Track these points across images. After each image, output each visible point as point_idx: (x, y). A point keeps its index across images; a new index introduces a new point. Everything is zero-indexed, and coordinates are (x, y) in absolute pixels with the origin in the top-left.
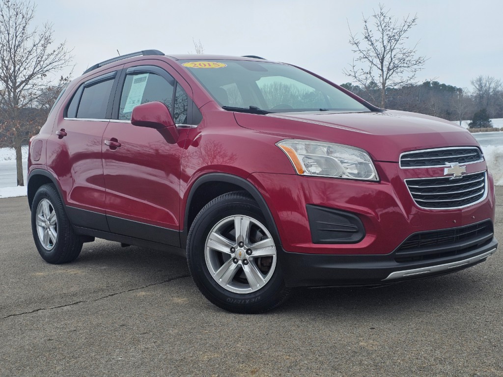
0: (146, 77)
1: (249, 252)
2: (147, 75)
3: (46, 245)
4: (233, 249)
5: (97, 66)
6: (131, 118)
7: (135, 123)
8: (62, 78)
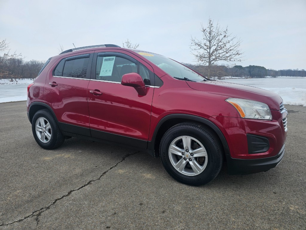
0: (113, 58)
1: (192, 154)
2: (114, 57)
3: (43, 140)
4: (183, 153)
5: (71, 50)
6: (121, 81)
7: (124, 84)
8: (5, 54)
